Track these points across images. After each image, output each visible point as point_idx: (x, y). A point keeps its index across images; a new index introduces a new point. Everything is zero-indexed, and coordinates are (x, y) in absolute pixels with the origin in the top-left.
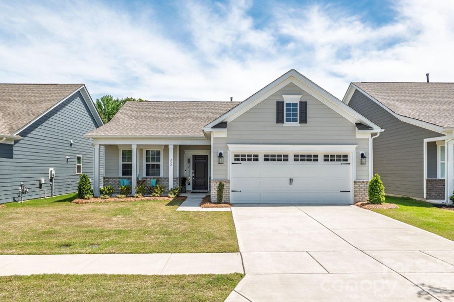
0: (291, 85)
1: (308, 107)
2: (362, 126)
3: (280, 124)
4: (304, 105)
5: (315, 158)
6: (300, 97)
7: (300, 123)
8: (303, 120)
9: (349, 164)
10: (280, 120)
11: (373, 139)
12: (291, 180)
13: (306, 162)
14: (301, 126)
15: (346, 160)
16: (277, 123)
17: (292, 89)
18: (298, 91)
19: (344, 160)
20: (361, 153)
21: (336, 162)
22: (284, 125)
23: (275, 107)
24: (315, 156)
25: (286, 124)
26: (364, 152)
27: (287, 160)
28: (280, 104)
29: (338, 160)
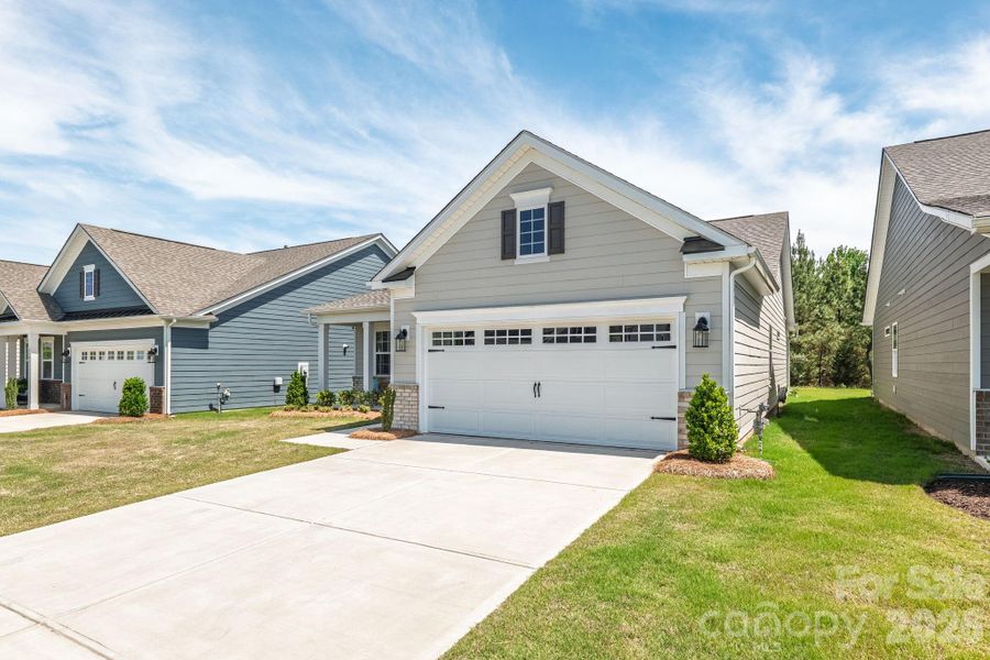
0: (533, 168)
1: (568, 213)
2: (703, 244)
3: (509, 262)
4: (557, 209)
5: (589, 334)
6: (547, 192)
7: (549, 253)
8: (557, 247)
9: (674, 347)
10: (508, 253)
11: (736, 276)
12: (537, 386)
13: (569, 345)
14: (551, 261)
15: (668, 337)
16: (503, 258)
17: (533, 177)
18: (548, 180)
19: (660, 338)
20: (698, 316)
21: (639, 344)
22: (517, 262)
23: (499, 223)
24: (588, 330)
25: (521, 260)
26: (707, 315)
27: (528, 341)
28: (508, 216)
29: (644, 338)
